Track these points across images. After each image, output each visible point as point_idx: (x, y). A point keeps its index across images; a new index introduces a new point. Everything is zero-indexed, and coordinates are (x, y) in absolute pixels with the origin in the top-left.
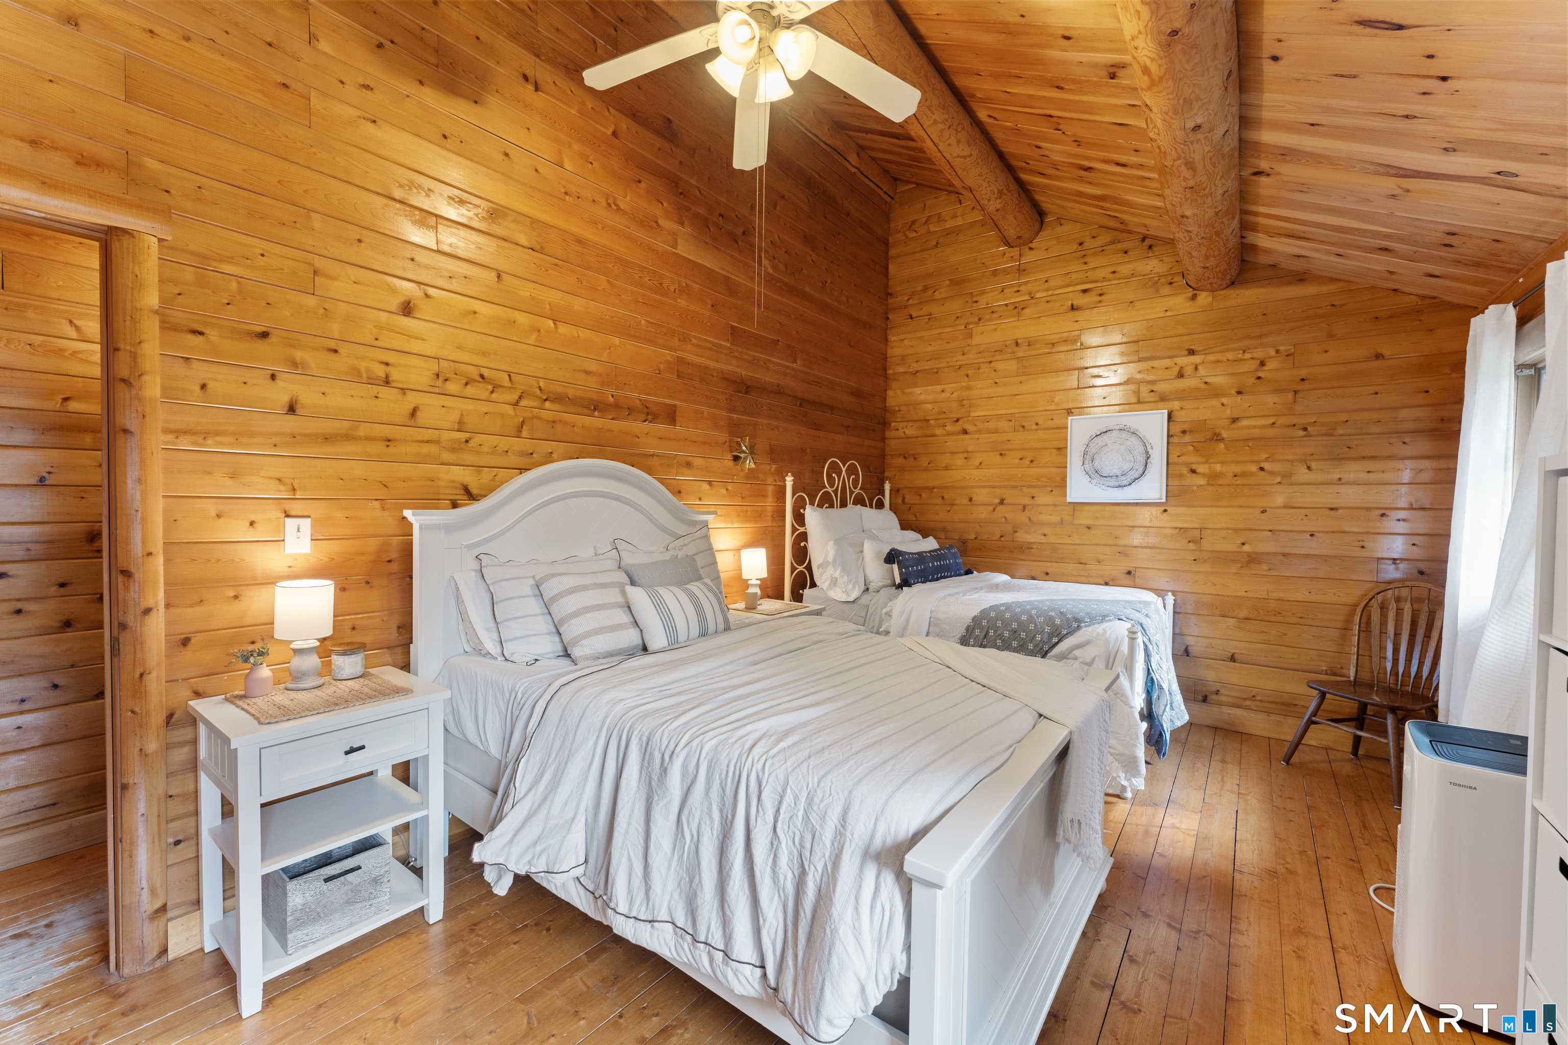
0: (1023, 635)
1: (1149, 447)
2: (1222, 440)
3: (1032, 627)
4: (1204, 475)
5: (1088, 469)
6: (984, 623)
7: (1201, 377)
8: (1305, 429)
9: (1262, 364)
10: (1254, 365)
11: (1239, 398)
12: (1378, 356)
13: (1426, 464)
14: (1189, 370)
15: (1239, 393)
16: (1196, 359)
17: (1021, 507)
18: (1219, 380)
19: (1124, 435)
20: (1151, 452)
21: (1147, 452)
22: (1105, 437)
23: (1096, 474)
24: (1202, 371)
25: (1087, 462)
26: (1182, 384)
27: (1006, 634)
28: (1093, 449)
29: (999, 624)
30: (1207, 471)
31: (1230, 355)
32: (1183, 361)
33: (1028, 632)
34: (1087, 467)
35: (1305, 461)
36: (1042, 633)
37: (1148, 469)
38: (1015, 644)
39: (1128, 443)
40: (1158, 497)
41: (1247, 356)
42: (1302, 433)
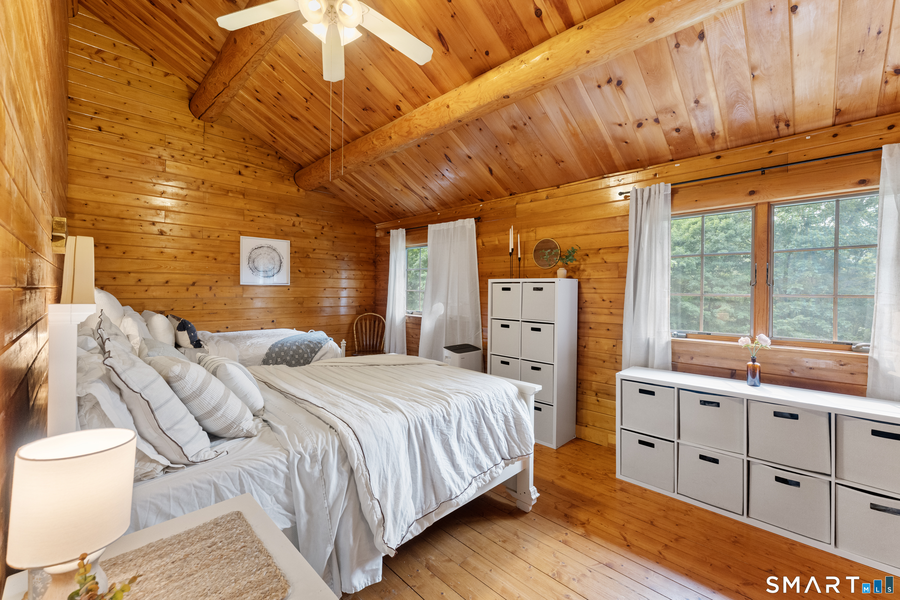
0: (297, 357)
1: (281, 258)
2: (309, 258)
3: (301, 351)
4: (304, 273)
5: (251, 267)
6: (274, 355)
7: (302, 228)
8: (336, 257)
9: (323, 228)
10: (320, 227)
11: (315, 240)
12: (355, 234)
13: (366, 273)
14: (297, 224)
15: (316, 238)
16: (301, 219)
17: (208, 288)
18: (309, 231)
19: (270, 250)
20: (282, 260)
21: (281, 260)
22: (260, 250)
23: (254, 269)
24: (302, 226)
25: (250, 263)
26: (295, 229)
27: (288, 358)
28: (253, 256)
29: (283, 354)
30: (305, 271)
31: (312, 221)
32: (295, 219)
33: (299, 354)
34: (251, 265)
35: (336, 270)
36: (307, 353)
37: (281, 269)
38: (293, 362)
39: (271, 254)
40: (286, 282)
41: (318, 223)
42: (335, 258)
